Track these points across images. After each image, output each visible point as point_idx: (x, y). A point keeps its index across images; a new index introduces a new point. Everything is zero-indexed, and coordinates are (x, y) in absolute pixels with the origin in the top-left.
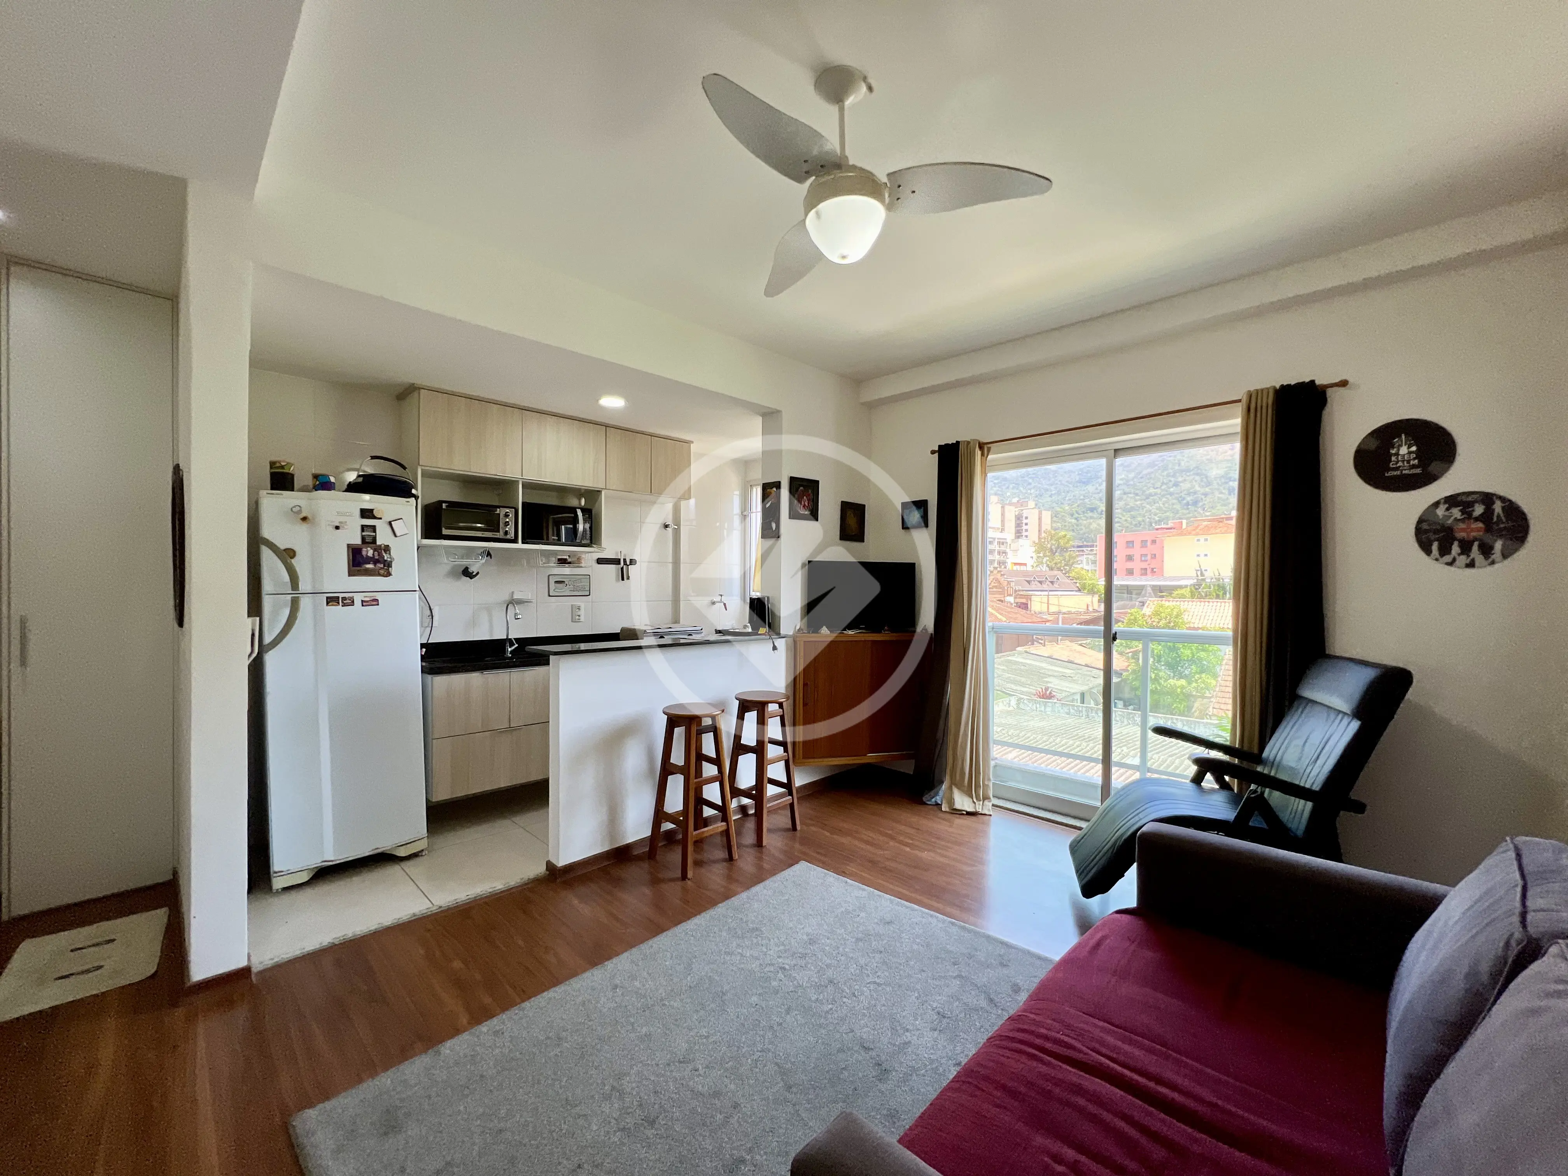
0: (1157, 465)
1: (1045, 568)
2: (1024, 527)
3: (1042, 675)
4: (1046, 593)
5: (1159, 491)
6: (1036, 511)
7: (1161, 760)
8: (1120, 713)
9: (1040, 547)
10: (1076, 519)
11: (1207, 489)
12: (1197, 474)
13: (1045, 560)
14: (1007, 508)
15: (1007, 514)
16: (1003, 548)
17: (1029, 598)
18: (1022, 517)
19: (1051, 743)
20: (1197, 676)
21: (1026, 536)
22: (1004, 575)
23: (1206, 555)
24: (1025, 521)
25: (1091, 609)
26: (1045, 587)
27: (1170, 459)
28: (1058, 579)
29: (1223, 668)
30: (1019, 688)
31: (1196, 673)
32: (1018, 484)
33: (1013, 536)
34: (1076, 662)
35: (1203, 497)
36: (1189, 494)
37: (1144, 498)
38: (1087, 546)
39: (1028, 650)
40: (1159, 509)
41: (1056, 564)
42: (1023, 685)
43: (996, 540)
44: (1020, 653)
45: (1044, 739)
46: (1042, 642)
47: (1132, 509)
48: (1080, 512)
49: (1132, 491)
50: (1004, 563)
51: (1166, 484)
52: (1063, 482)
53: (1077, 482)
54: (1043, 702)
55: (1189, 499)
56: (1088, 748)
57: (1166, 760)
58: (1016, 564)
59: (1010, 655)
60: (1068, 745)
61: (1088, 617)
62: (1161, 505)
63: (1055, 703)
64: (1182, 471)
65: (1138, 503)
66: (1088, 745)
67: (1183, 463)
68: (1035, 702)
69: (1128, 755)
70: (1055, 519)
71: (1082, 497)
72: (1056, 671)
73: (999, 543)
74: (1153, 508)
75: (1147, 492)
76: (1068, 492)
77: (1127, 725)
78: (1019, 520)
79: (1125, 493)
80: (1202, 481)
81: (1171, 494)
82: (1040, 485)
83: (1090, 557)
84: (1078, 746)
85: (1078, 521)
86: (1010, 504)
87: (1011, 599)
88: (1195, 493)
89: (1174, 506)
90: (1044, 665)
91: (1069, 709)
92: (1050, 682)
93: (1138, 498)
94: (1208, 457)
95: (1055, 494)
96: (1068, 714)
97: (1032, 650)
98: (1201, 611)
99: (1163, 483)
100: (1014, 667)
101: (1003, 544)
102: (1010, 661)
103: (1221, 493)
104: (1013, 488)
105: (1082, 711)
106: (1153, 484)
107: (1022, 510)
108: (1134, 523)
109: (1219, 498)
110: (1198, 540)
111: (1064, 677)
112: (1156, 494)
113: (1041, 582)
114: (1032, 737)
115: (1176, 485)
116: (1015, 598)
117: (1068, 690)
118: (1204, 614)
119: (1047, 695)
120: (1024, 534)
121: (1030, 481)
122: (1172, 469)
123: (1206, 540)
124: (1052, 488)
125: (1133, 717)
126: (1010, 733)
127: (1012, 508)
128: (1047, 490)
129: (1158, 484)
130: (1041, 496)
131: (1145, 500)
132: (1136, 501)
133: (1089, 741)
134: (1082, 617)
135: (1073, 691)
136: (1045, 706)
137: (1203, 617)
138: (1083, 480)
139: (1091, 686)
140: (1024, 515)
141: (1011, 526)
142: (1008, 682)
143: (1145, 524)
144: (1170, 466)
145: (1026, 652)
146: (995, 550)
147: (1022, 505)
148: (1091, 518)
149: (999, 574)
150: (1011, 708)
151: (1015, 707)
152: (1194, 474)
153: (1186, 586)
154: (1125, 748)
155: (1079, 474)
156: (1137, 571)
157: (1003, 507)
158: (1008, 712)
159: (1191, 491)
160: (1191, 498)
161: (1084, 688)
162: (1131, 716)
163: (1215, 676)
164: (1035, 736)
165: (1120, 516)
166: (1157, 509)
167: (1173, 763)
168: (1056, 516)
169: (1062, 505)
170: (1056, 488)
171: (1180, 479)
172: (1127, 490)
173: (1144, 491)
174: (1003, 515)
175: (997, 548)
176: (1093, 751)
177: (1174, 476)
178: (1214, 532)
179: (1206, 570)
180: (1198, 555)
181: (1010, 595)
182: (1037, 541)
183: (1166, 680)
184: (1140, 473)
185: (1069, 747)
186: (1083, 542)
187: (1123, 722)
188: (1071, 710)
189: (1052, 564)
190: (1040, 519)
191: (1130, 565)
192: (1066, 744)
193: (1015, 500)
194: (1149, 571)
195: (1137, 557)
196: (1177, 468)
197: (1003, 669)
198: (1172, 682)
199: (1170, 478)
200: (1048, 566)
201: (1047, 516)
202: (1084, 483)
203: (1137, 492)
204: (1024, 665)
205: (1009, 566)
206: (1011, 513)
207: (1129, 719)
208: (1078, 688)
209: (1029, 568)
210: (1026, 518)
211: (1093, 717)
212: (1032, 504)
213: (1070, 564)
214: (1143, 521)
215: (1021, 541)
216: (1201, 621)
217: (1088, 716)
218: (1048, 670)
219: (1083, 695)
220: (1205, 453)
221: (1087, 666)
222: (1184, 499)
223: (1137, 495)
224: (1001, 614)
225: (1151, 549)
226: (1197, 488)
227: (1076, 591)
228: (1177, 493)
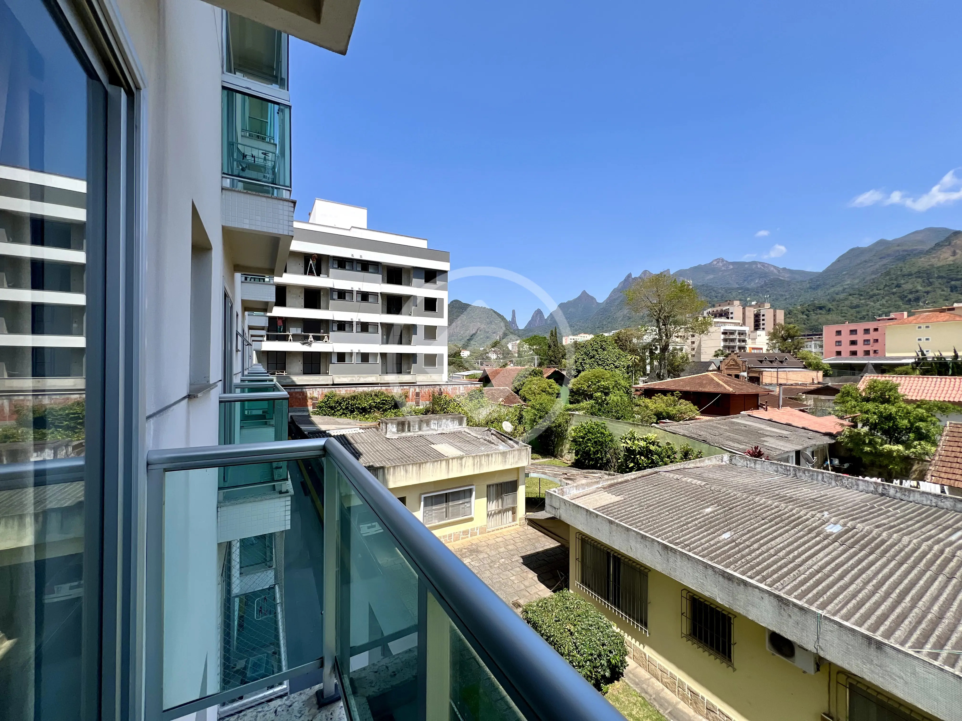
0: (879, 272)
1: (777, 351)
2: (762, 322)
3: (759, 435)
4: (776, 370)
5: (882, 292)
6: (772, 310)
7: (865, 530)
8: (828, 475)
9: (773, 336)
10: (806, 315)
11: (929, 289)
12: (919, 277)
13: (777, 345)
14: (747, 308)
15: (747, 313)
16: (742, 337)
17: (761, 372)
18: (760, 315)
19: (750, 501)
20: (916, 443)
21: (763, 329)
22: (739, 356)
23: (927, 339)
24: (762, 318)
25: (816, 382)
26: (775, 365)
27: (892, 267)
28: (786, 359)
29: (943, 439)
30: (736, 445)
31: (915, 440)
32: (758, 292)
33: (752, 328)
34: (793, 424)
35: (925, 294)
36: (911, 293)
37: (868, 297)
38: (817, 335)
39: (751, 414)
40: (883, 305)
41: (786, 348)
42: (739, 442)
43: (737, 332)
44: (743, 416)
45: (744, 497)
46: (765, 407)
47: (857, 306)
48: (810, 310)
49: (857, 292)
50: (744, 348)
51: (889, 286)
52: (796, 289)
53: (808, 288)
54: (753, 459)
55: (910, 296)
56: (786, 510)
57: (871, 532)
58: (753, 348)
59: (734, 418)
60: (766, 504)
61: (812, 388)
62: (885, 302)
63: (764, 461)
64: (904, 276)
65: (863, 301)
66: (787, 507)
67: (904, 270)
68: (746, 459)
69: (828, 521)
70: (788, 316)
71: (812, 299)
72: (774, 432)
73: (739, 334)
74: (878, 305)
75: (871, 293)
76: (800, 296)
77: (834, 487)
78: (757, 317)
79: (850, 295)
80: (924, 282)
81: (894, 294)
82: (776, 292)
83: (817, 342)
84: (776, 507)
85: (808, 316)
86: (751, 306)
87: (745, 374)
88: (917, 291)
89: (897, 303)
90: (763, 427)
91: (778, 468)
92: (767, 441)
93: (862, 298)
94: (930, 263)
95: (789, 298)
96: (777, 471)
97: (755, 413)
98: (919, 385)
99: (886, 286)
100: (736, 427)
101: (742, 334)
102: (733, 423)
103: (943, 291)
104: (754, 295)
105: (790, 470)
106: (877, 287)
107: (760, 310)
108: (859, 317)
109: (941, 295)
110: (920, 327)
111: (781, 437)
112: (879, 294)
113: (771, 362)
114: (732, 494)
115: (898, 286)
116: (748, 373)
117: (782, 449)
118: (922, 388)
119: (757, 454)
120: (762, 327)
121: (768, 289)
122: (894, 274)
123: (927, 327)
124: (786, 294)
125: (841, 480)
126: (712, 488)
127: (752, 309)
128: (782, 295)
129: (882, 287)
130: (777, 300)
131: (869, 299)
132: (860, 300)
133: (790, 502)
134: (808, 388)
135: (786, 450)
136: (755, 464)
137: (921, 391)
138: (813, 287)
139: (805, 446)
140: (762, 314)
141: (751, 321)
142: (727, 440)
143: (869, 317)
144: (892, 272)
145: (749, 416)
146: (736, 339)
147: (760, 307)
148: (820, 314)
149: (736, 356)
150: (724, 463)
151: (728, 462)
152: (916, 277)
153: (907, 364)
154: (826, 513)
155: (809, 283)
156: (860, 353)
157: (744, 308)
158: (720, 467)
159: (913, 290)
160: (913, 295)
161: (799, 448)
162: (839, 478)
163: (934, 443)
164: (735, 493)
165: (846, 312)
166: (881, 305)
167: (879, 535)
168: (789, 314)
169: (795, 306)
170: (790, 294)
171: (902, 282)
172: (852, 292)
173: (868, 293)
174: (744, 314)
175: (738, 337)
176: (791, 513)
177: (896, 279)
178: (935, 320)
179: (927, 351)
180: (920, 340)
181: (744, 371)
182: (772, 331)
183: (882, 445)
184: (864, 279)
185: (767, 507)
186: (813, 332)
187: (830, 483)
188: (780, 469)
189: (783, 348)
190: (775, 316)
191: (853, 348)
192: (765, 503)
193: (754, 303)
194: (871, 353)
195: (860, 342)
196: (899, 273)
197: (726, 429)
198: (887, 447)
199: (892, 282)
200: (780, 349)
201: (781, 315)
202: (814, 289)
203: (862, 293)
204: (745, 426)
205: (748, 351)
206: (751, 312)
207: (836, 481)
208: (791, 447)
209: (764, 351)
210: (763, 315)
211: (801, 477)
212: (767, 305)
213: (798, 347)
214: (868, 315)
215: (758, 332)
216: (920, 394)
217: (795, 475)
218: (767, 431)
219: (798, 453)
220: (926, 260)
221: (804, 428)
222: (906, 297)
223: (861, 295)
224: (729, 385)
225: (872, 336)
226: (919, 288)
227: (803, 368)
228: (900, 293)
